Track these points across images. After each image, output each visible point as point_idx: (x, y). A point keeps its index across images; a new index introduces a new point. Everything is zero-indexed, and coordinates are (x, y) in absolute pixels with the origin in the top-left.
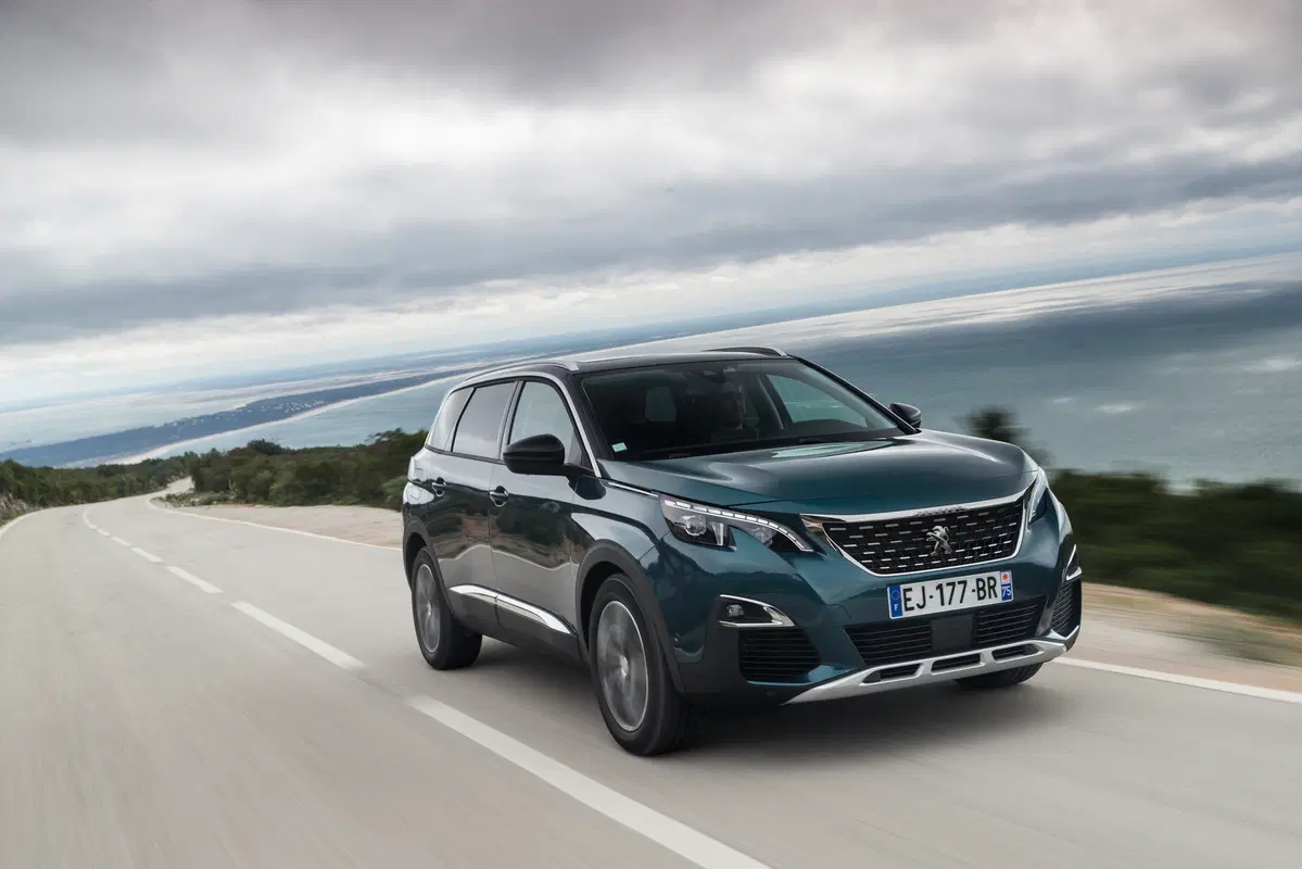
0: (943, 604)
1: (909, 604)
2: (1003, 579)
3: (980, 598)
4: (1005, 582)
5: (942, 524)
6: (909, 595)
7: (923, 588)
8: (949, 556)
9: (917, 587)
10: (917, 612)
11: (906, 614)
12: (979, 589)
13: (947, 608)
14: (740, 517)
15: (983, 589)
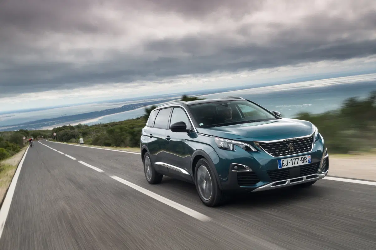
0: (292, 164)
1: (284, 165)
2: (309, 157)
3: (302, 163)
4: (309, 158)
5: (292, 143)
6: (283, 162)
7: (287, 160)
8: (293, 152)
9: (285, 160)
10: (286, 167)
11: (283, 167)
12: (302, 160)
13: (294, 165)
14: (237, 142)
15: (303, 160)
